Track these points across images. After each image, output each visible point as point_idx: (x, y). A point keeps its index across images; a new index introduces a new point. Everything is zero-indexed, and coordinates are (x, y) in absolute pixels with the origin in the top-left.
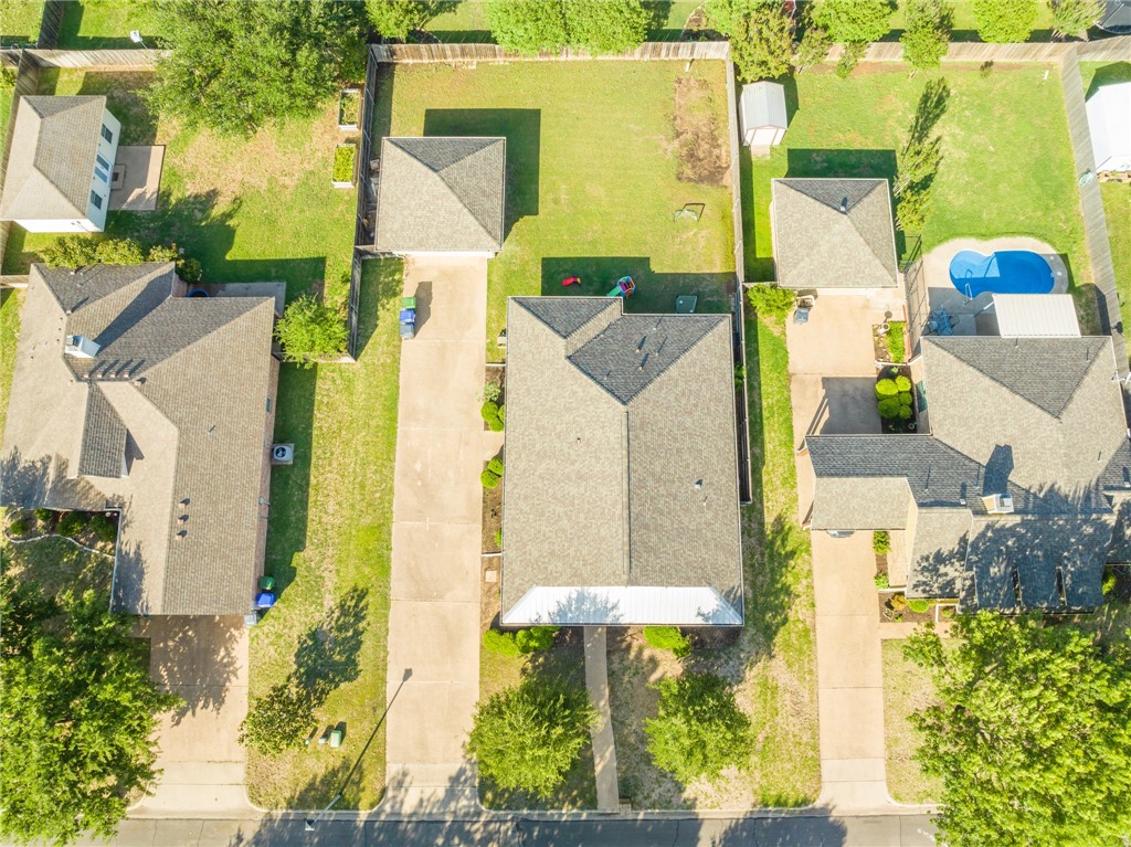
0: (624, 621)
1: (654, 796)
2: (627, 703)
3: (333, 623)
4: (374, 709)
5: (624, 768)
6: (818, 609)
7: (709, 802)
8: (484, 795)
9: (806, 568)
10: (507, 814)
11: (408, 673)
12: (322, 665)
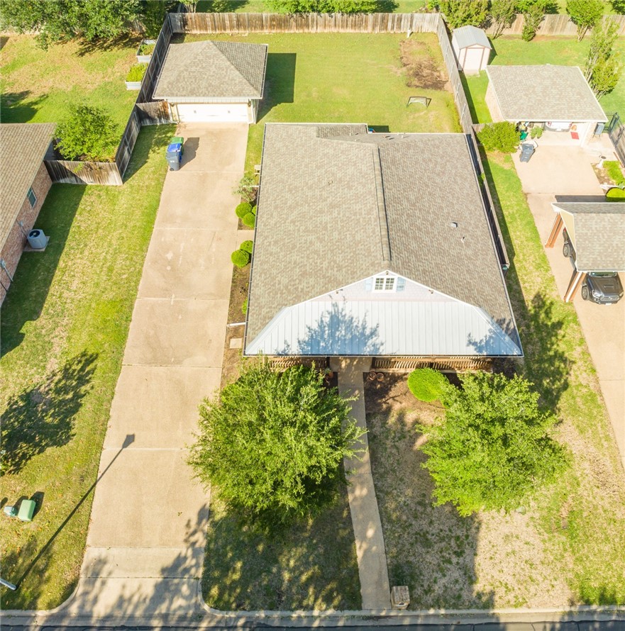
0: (385, 351)
1: (438, 589)
2: (394, 471)
3: (52, 385)
4: (82, 479)
5: (394, 550)
6: (600, 373)
7: (511, 596)
8: (209, 589)
9: (578, 336)
10: (238, 618)
11: (129, 440)
12: (29, 428)
